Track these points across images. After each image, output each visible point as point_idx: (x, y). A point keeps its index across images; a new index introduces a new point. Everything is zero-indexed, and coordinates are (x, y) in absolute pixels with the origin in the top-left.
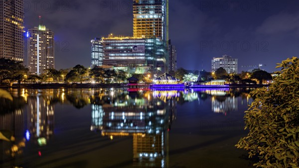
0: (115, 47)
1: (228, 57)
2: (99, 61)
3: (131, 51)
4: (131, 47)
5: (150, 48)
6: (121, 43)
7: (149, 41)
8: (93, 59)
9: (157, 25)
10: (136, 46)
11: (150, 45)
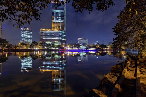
0: (46, 34)
1: (84, 38)
2: (26, 38)
3: (53, 36)
4: (53, 34)
5: (60, 35)
6: (49, 32)
7: (60, 32)
8: (22, 37)
9: (62, 25)
10: (55, 34)
11: (61, 33)
